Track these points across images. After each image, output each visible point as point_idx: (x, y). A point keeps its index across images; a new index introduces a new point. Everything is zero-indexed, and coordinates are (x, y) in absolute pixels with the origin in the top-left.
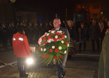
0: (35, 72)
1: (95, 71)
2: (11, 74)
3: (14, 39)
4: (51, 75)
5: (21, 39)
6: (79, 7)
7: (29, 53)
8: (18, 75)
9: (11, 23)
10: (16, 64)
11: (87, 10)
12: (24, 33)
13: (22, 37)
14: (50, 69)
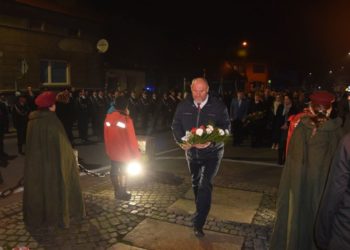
0: (145, 191)
1: (261, 194)
2: (97, 191)
3: (108, 124)
4: (177, 199)
5: (121, 125)
6: (228, 66)
7: (135, 151)
8: (111, 195)
9: (98, 92)
10: (106, 171)
11: (243, 74)
12: (128, 112)
13: (122, 121)
14: (173, 187)
